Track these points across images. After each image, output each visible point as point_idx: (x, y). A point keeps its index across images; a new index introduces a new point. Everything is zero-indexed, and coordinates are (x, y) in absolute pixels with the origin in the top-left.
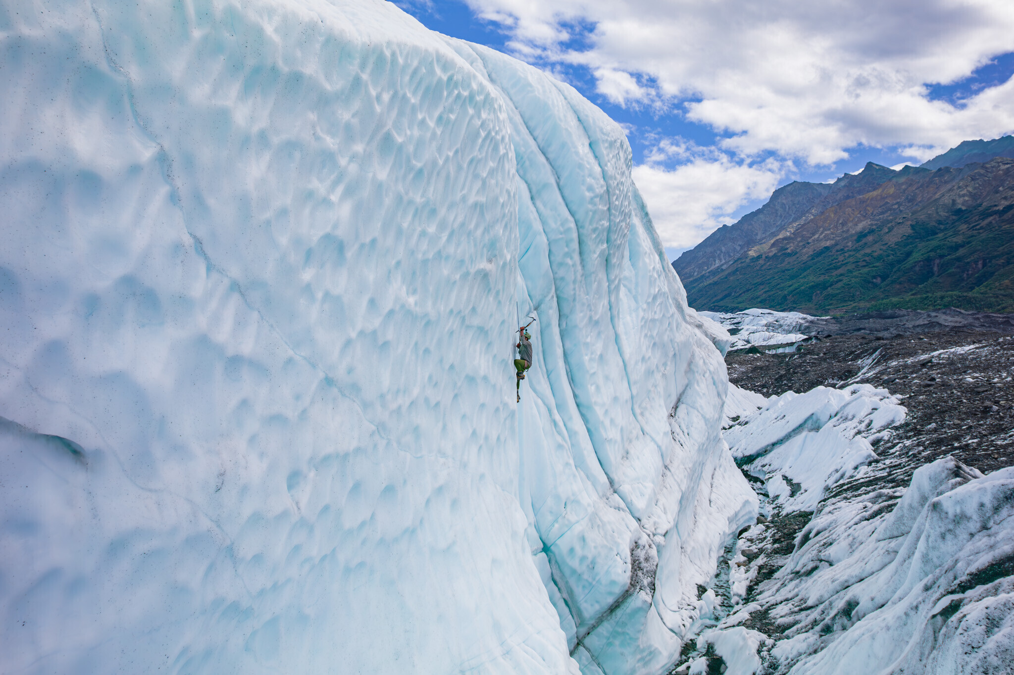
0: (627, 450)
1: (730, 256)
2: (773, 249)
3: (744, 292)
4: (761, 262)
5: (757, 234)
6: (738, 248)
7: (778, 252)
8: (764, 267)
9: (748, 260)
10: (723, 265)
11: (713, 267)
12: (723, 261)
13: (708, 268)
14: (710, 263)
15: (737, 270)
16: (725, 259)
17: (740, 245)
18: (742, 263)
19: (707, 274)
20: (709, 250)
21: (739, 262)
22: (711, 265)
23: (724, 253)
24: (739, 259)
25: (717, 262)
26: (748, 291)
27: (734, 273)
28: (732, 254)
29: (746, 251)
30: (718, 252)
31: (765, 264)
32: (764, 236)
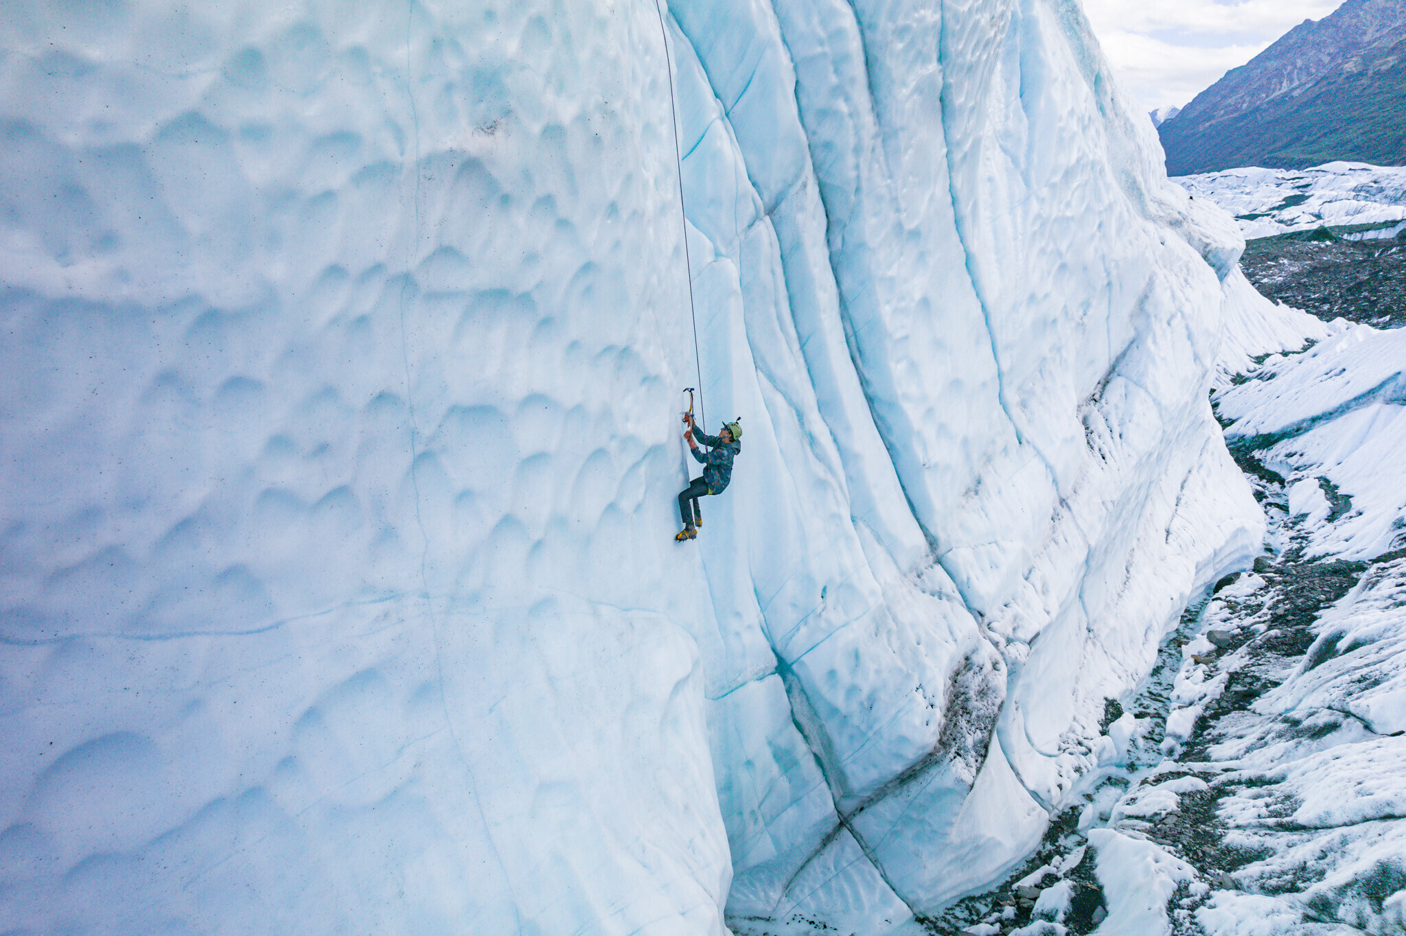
0: (980, 477)
1: (1309, 74)
2: (1390, 59)
3: (1325, 135)
4: (1365, 81)
5: (1365, 33)
6: (1326, 59)
8: (1368, 91)
9: (1340, 80)
10: (1294, 89)
11: (1277, 93)
12: (1296, 83)
13: (1267, 96)
14: (1272, 87)
15: (1318, 97)
16: (1299, 80)
17: (1329, 54)
18: (1329, 84)
19: (1265, 106)
20: (1272, 64)
21: (1325, 83)
22: (1274, 90)
23: (1300, 68)
24: (1323, 78)
25: (1284, 84)
26: (1331, 132)
27: (1312, 102)
28: (1314, 71)
29: (1340, 64)
30: (1289, 68)
31: (1370, 86)
32: (1378, 35)
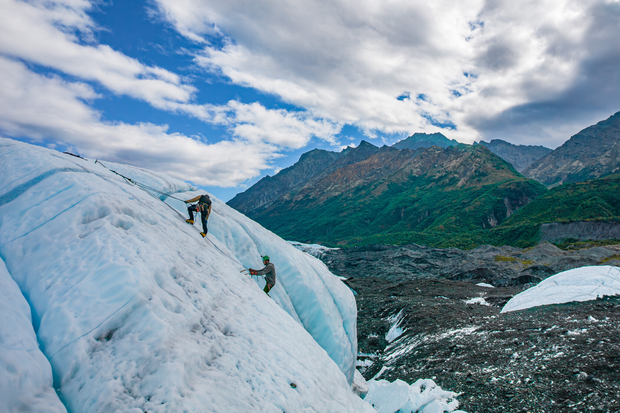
7: (304, 198)
